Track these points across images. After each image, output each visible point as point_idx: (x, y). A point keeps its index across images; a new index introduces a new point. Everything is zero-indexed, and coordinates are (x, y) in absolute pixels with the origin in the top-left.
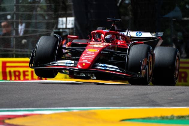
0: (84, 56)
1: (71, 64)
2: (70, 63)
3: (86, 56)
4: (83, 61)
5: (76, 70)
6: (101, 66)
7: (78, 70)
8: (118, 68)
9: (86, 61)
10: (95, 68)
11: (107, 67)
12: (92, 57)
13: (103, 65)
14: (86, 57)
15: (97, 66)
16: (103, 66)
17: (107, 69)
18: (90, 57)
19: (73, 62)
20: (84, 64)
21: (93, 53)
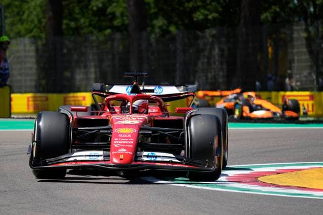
0: (117, 142)
1: (98, 156)
2: (96, 156)
3: (121, 142)
4: (120, 150)
5: (111, 166)
6: (147, 156)
7: (114, 166)
8: (174, 156)
9: (124, 150)
10: (140, 161)
11: (156, 157)
12: (129, 142)
13: (150, 153)
14: (121, 144)
15: (141, 157)
16: (150, 156)
17: (158, 159)
18: (127, 142)
19: (101, 153)
20: (122, 157)
21: (129, 136)
